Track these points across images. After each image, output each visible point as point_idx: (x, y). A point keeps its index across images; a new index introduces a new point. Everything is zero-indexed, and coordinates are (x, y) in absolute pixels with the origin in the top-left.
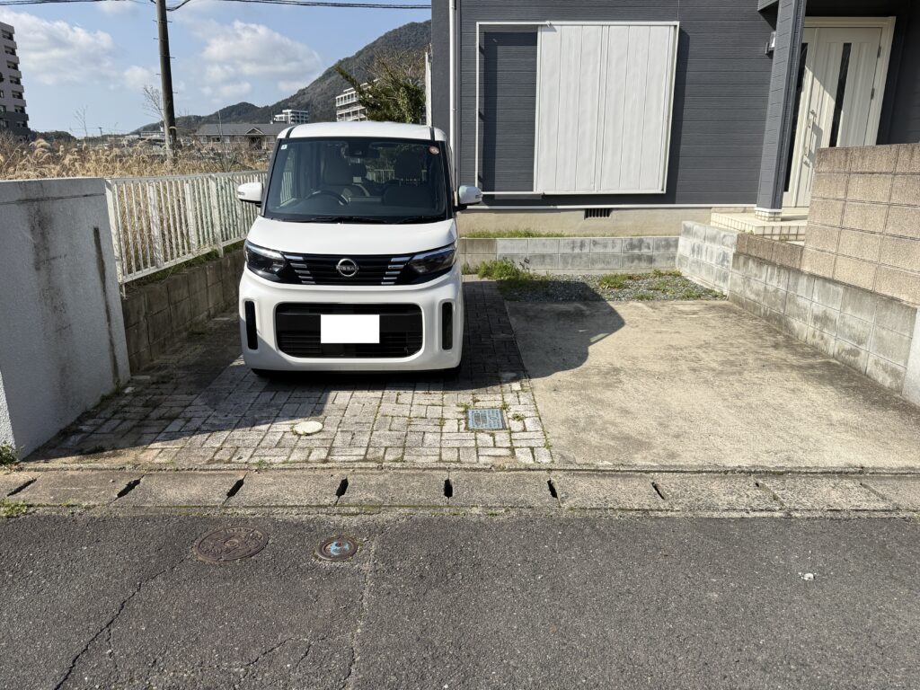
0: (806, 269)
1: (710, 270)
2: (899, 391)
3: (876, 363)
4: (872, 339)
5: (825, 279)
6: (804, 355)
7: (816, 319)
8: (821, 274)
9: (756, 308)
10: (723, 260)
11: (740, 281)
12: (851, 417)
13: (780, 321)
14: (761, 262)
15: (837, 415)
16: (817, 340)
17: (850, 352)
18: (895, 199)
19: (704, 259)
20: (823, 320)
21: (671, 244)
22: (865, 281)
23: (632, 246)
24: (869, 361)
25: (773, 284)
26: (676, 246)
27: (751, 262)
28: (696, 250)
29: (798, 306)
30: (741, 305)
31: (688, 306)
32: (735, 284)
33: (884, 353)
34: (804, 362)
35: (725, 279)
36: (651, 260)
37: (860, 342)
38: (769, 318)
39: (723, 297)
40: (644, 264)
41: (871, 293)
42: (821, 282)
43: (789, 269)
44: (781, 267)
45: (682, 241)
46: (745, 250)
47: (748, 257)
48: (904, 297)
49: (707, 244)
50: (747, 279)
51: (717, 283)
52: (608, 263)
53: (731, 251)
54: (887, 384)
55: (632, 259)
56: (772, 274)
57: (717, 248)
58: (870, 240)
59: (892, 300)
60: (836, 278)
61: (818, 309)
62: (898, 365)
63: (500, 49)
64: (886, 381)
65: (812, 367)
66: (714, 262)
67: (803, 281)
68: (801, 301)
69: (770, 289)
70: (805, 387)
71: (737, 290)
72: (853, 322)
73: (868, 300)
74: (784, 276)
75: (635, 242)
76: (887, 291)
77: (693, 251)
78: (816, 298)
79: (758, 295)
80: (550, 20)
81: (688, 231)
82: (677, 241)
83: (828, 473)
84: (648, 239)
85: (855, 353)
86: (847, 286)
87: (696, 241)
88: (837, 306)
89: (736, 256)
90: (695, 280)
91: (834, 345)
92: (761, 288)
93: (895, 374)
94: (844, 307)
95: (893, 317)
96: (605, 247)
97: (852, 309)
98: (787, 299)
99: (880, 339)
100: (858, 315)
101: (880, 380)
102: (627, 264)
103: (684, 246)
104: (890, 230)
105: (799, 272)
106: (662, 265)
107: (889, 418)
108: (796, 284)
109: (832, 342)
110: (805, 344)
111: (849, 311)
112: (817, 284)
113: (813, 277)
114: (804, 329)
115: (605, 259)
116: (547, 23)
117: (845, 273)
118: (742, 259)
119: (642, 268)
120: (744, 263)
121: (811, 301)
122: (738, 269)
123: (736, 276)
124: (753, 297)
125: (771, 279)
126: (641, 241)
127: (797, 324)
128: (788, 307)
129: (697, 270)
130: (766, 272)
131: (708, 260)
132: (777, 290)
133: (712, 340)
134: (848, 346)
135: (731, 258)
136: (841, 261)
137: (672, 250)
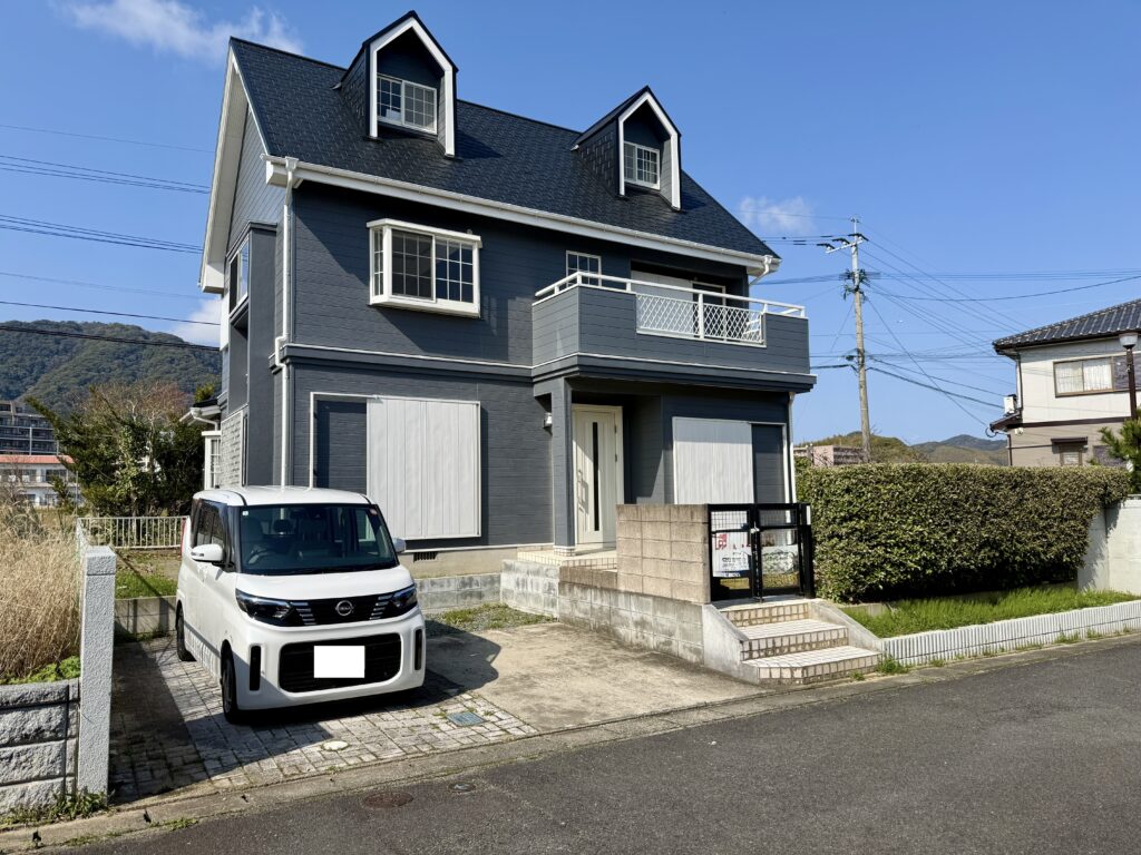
0: (622, 588)
1: (537, 599)
2: (702, 662)
3: (684, 647)
4: (678, 631)
5: (638, 594)
6: (636, 651)
7: (637, 624)
8: (633, 591)
9: (585, 624)
10: (549, 589)
11: (568, 605)
12: (684, 680)
13: (608, 631)
14: (585, 587)
15: (677, 681)
16: (640, 640)
17: (665, 643)
18: (674, 538)
19: (530, 589)
20: (642, 624)
21: (495, 581)
22: (665, 592)
23: (464, 584)
24: (679, 647)
25: (598, 603)
26: (499, 581)
27: (575, 589)
28: (521, 583)
29: (620, 616)
30: (572, 624)
31: (533, 629)
32: (563, 608)
33: (687, 638)
34: (639, 655)
35: (553, 604)
36: (480, 595)
37: (671, 635)
38: (598, 630)
39: (554, 619)
40: (475, 600)
41: (671, 600)
42: (635, 596)
43: (608, 590)
44: (602, 589)
45: (504, 577)
46: (568, 580)
47: (572, 584)
48: (692, 600)
49: (531, 577)
50: (574, 602)
51: (546, 609)
52: (446, 601)
53: (556, 582)
54: (694, 660)
55: (465, 595)
56: (595, 596)
57: (542, 580)
58: (662, 564)
59: (685, 602)
60: (645, 592)
61: (637, 617)
62: (697, 644)
63: (332, 415)
64: (692, 658)
65: (645, 657)
66: (540, 591)
67: (622, 598)
68: (623, 613)
69: (596, 607)
70: (650, 669)
71: (567, 612)
72: (663, 622)
73: (670, 605)
74: (605, 595)
75: (466, 581)
76: (681, 597)
77: (518, 584)
78: (633, 609)
79: (586, 613)
80: (378, 394)
81: (509, 568)
82: (499, 577)
83: (691, 709)
84: (477, 578)
85: (668, 643)
86: (655, 597)
87: (520, 576)
88: (650, 613)
89: (562, 584)
90: (524, 609)
91: (653, 641)
92: (588, 607)
93: (697, 652)
94: (655, 612)
95: (688, 614)
96: (442, 586)
97: (662, 613)
98: (611, 613)
99: (683, 630)
100: (666, 616)
101: (689, 658)
102: (461, 601)
103: (507, 581)
104: (674, 557)
105: (616, 591)
106: (489, 600)
107: (704, 679)
108: (616, 601)
109: (651, 639)
110: (631, 645)
111: (659, 614)
112: (633, 599)
113: (628, 593)
114: (629, 633)
115: (442, 598)
116: (375, 396)
117: (650, 588)
118: (567, 587)
119: (475, 604)
120: (570, 590)
121: (630, 611)
122: (565, 594)
123: (564, 601)
124: (581, 615)
125: (595, 599)
126: (471, 579)
127: (622, 631)
128: (613, 618)
129: (524, 600)
130: (590, 594)
131: (535, 591)
132: (601, 608)
133: (571, 650)
134: (663, 640)
135: (557, 587)
136: (646, 580)
137: (496, 585)
